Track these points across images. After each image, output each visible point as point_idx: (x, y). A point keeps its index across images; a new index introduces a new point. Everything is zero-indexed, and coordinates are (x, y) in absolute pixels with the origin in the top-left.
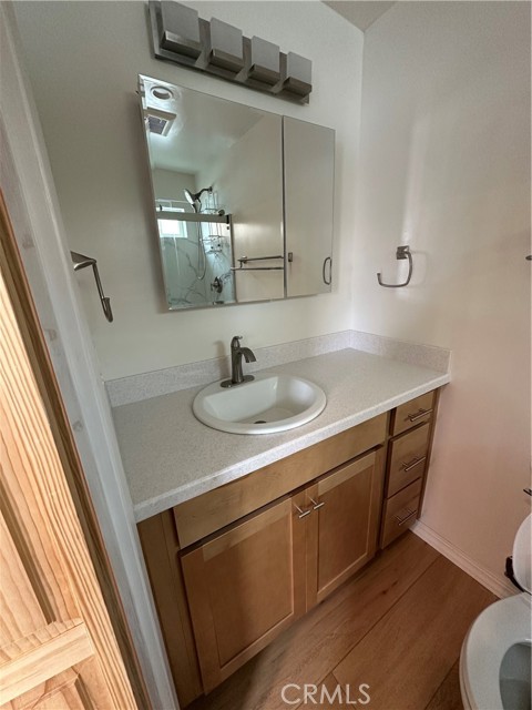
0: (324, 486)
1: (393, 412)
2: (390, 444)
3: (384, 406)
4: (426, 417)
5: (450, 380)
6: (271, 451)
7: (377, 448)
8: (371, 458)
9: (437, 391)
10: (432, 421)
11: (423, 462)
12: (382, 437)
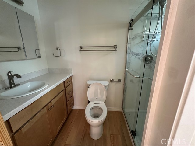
0: (53, 102)
1: (64, 82)
2: (65, 89)
3: (62, 81)
4: (70, 82)
5: (73, 74)
6: (38, 95)
7: (62, 91)
8: (62, 93)
9: (71, 77)
10: (72, 83)
11: (72, 92)
12: (63, 88)
